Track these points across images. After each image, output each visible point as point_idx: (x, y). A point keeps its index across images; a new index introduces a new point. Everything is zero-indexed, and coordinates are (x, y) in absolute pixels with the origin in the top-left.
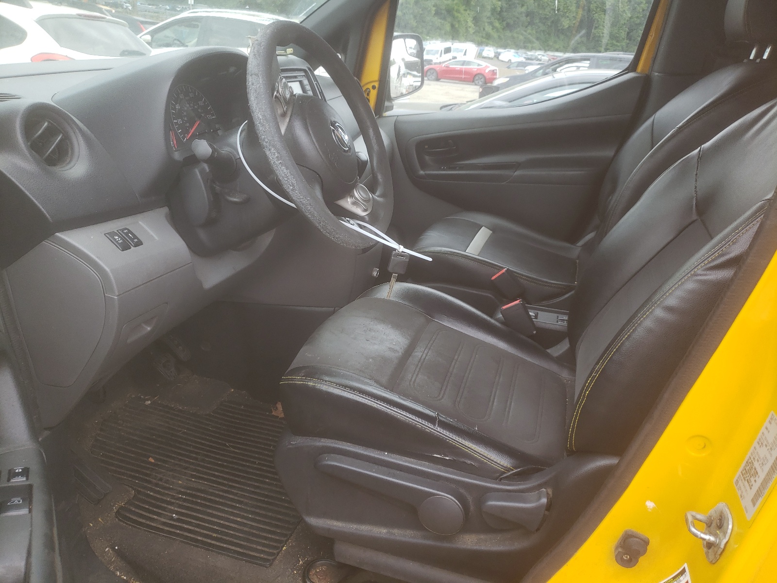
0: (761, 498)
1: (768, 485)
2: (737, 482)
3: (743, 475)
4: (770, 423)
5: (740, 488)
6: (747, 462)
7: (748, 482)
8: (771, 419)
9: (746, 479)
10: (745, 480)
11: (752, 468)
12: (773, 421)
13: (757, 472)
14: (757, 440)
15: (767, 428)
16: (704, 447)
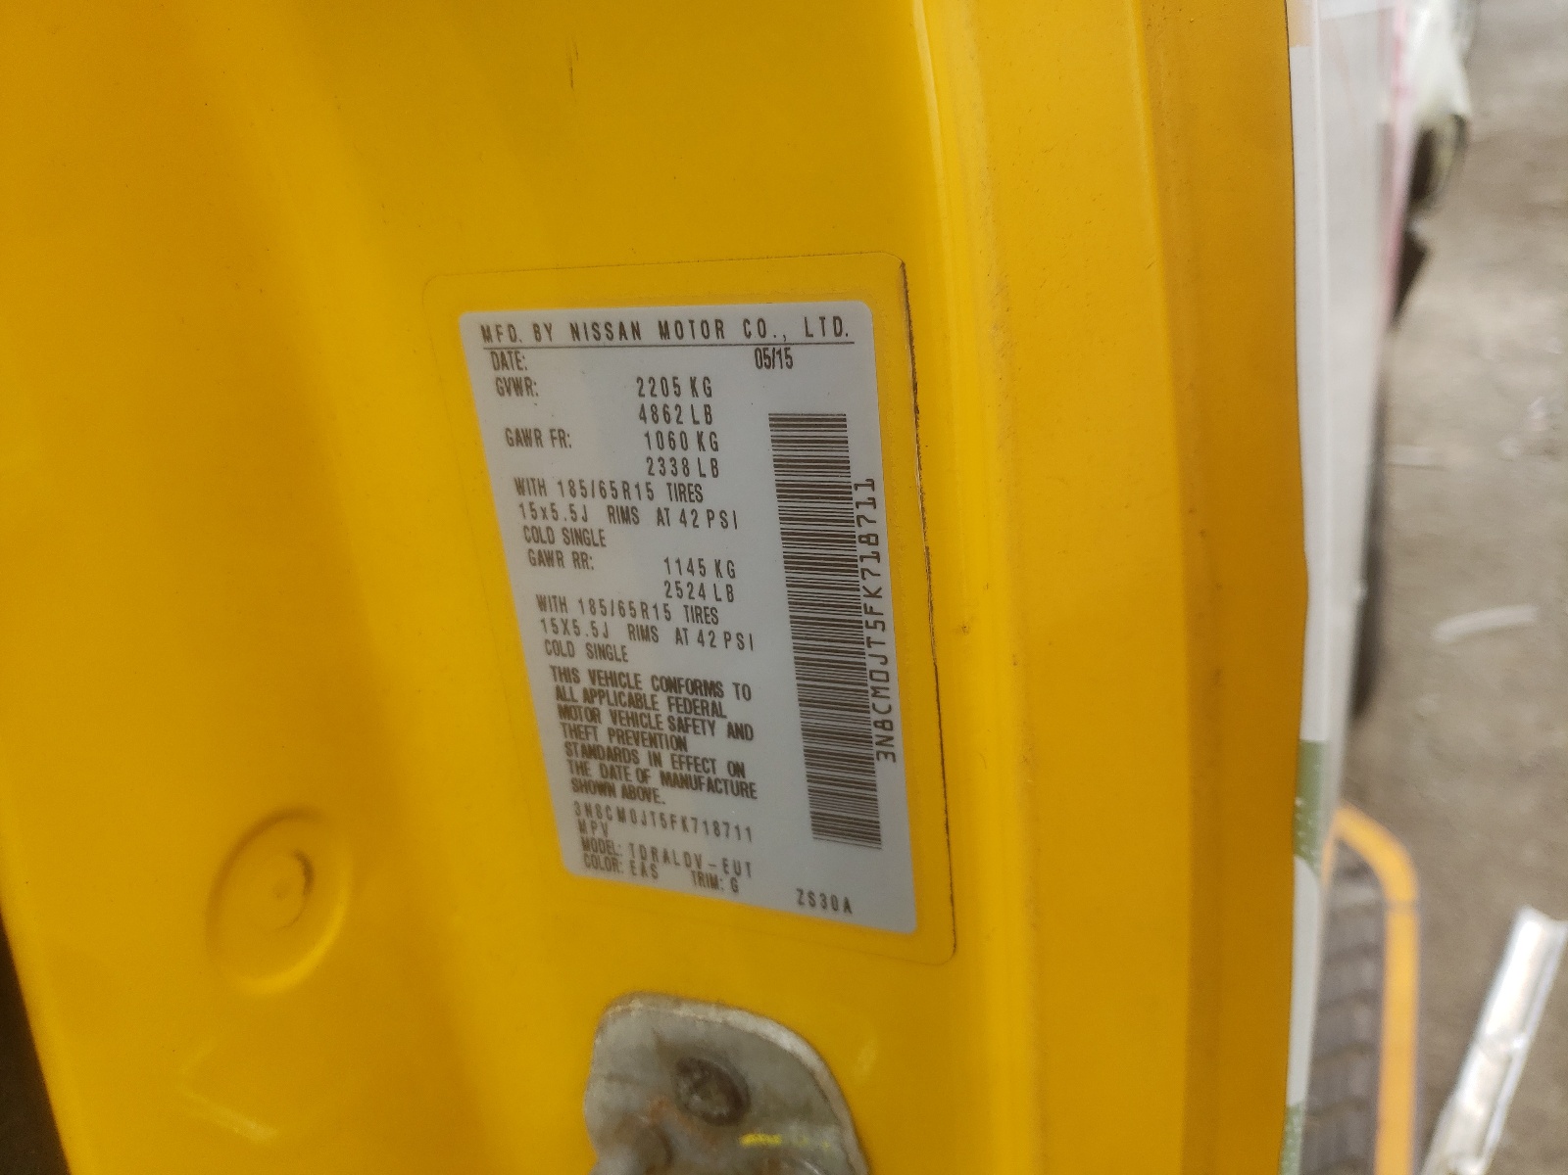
0: (882, 767)
1: (872, 664)
2: (598, 854)
3: (604, 789)
4: (520, 386)
5: (649, 862)
6: (564, 712)
7: (684, 782)
8: (500, 361)
9: (654, 781)
10: (648, 795)
11: (637, 701)
12: (530, 358)
13: (696, 686)
14: (517, 549)
15: (523, 438)
16: (308, 872)
